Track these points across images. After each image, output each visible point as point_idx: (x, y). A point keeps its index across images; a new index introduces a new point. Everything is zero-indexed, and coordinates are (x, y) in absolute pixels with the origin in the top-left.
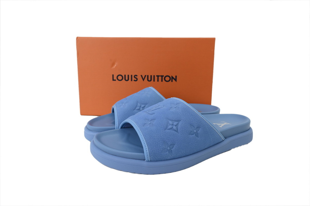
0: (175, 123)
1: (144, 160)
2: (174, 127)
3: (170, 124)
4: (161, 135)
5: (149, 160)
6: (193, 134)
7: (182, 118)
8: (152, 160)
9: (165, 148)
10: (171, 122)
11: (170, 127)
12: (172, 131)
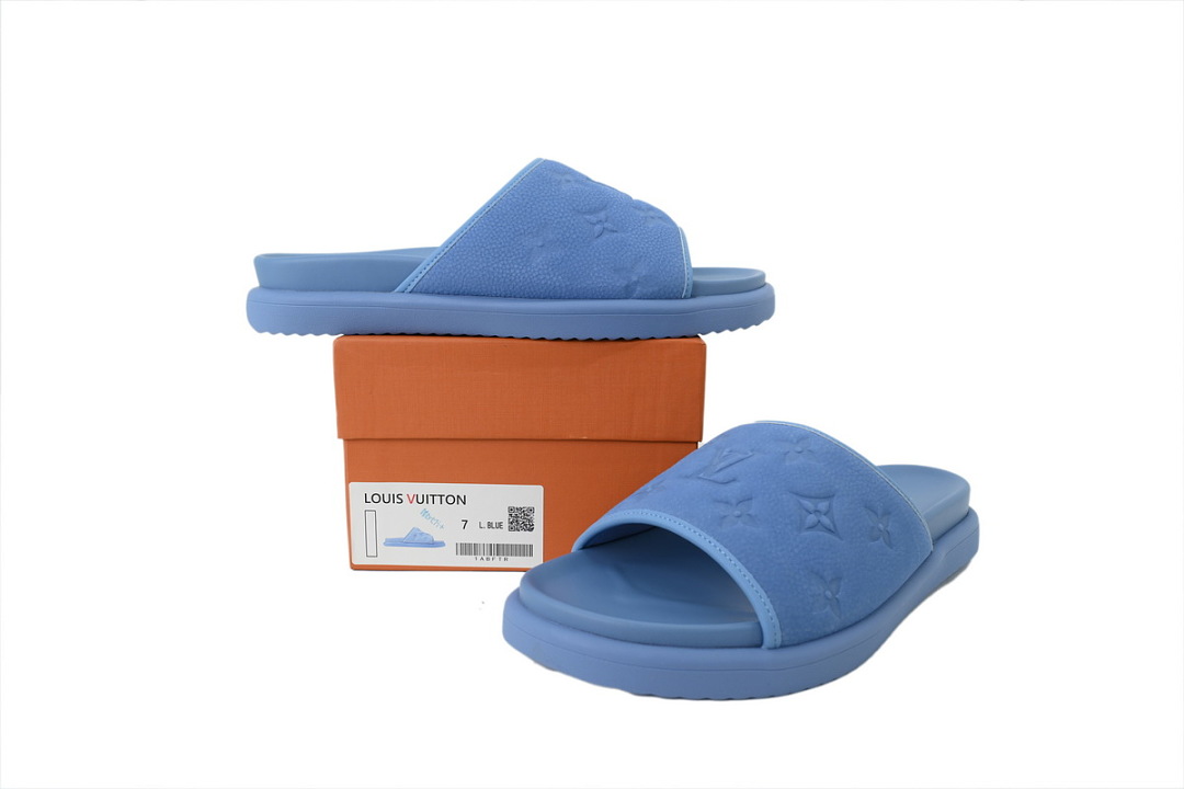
0: (823, 506)
1: (759, 645)
2: (825, 520)
3: (807, 511)
4: (796, 551)
5: (779, 643)
6: (878, 539)
7: (837, 487)
8: (786, 643)
9: (820, 595)
10: (808, 504)
11: (812, 519)
12: (820, 533)
